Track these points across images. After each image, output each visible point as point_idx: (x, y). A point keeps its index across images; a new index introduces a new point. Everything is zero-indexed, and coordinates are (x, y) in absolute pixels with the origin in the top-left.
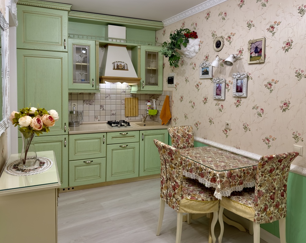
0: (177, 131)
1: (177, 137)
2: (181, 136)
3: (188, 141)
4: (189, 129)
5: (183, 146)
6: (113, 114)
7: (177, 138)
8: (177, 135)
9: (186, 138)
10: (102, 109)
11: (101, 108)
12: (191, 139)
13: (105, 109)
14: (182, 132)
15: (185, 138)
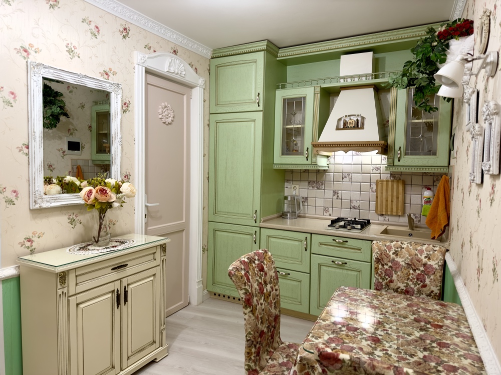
0: (396, 251)
1: (390, 264)
2: (403, 264)
3: (423, 281)
4: (431, 252)
5: (404, 288)
6: (354, 208)
7: (391, 267)
8: (393, 260)
9: (418, 272)
10: (335, 197)
11: (334, 195)
12: (432, 277)
13: (340, 197)
14: (410, 255)
15: (414, 270)
